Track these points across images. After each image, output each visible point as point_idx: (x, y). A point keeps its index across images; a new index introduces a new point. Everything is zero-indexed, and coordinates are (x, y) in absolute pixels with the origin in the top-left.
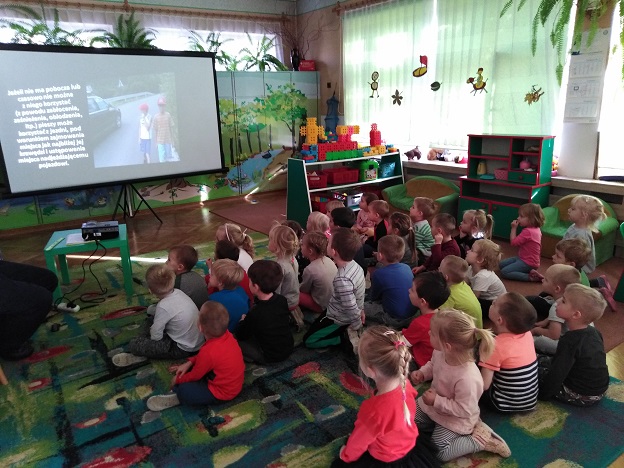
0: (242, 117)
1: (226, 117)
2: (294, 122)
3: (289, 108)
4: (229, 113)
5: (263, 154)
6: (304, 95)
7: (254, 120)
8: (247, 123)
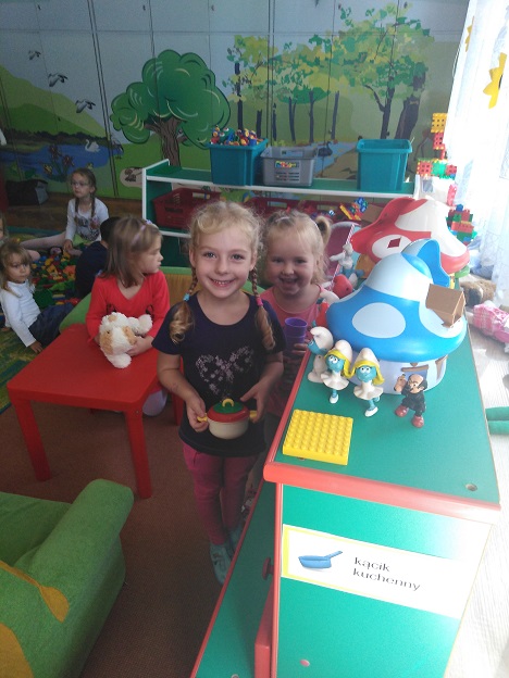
0: (284, 73)
1: (253, 71)
2: (391, 92)
3: (386, 60)
4: (259, 65)
5: (316, 146)
6: (426, 32)
7: (306, 81)
8: (292, 86)
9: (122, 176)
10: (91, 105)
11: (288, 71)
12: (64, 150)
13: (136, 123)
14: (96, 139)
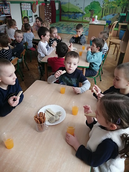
1: (106, 4)
2: (123, 7)
3: (123, 3)
5: (112, 14)
7: (112, 5)
8: (110, 6)
9: (84, 18)
10: (82, 8)
11: (110, 4)
12: (76, 14)
13: (88, 11)
14: (81, 13)
